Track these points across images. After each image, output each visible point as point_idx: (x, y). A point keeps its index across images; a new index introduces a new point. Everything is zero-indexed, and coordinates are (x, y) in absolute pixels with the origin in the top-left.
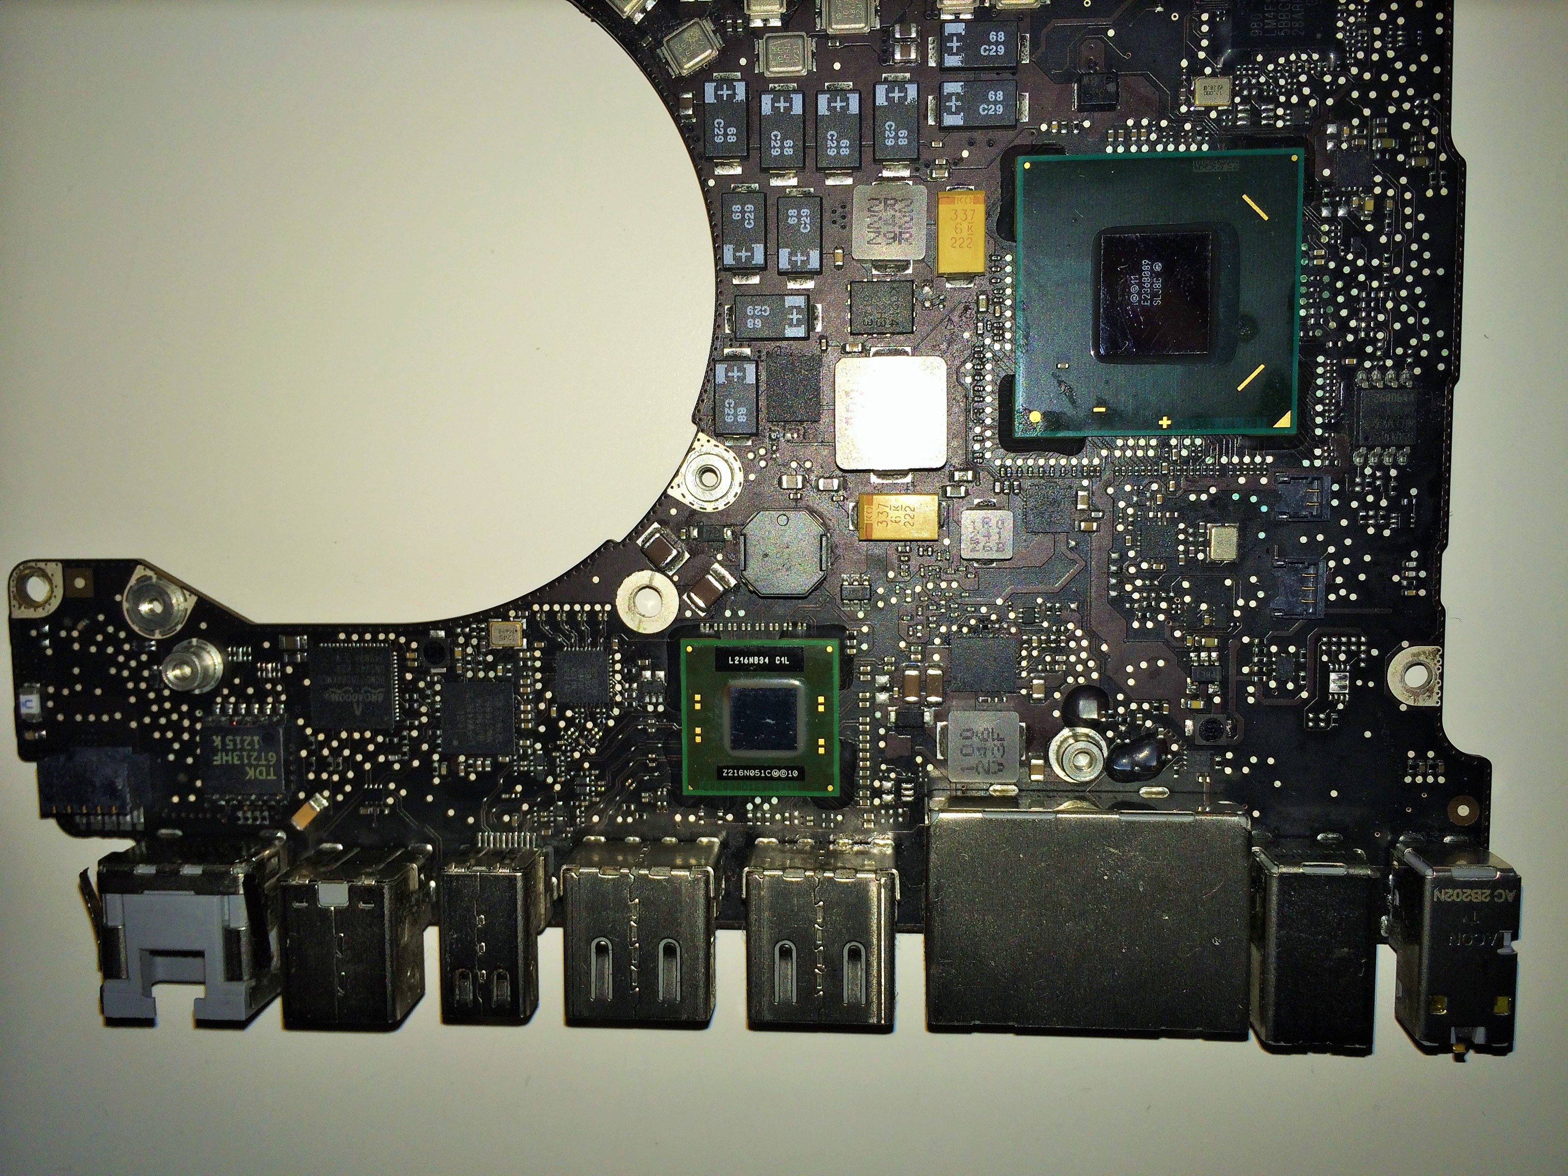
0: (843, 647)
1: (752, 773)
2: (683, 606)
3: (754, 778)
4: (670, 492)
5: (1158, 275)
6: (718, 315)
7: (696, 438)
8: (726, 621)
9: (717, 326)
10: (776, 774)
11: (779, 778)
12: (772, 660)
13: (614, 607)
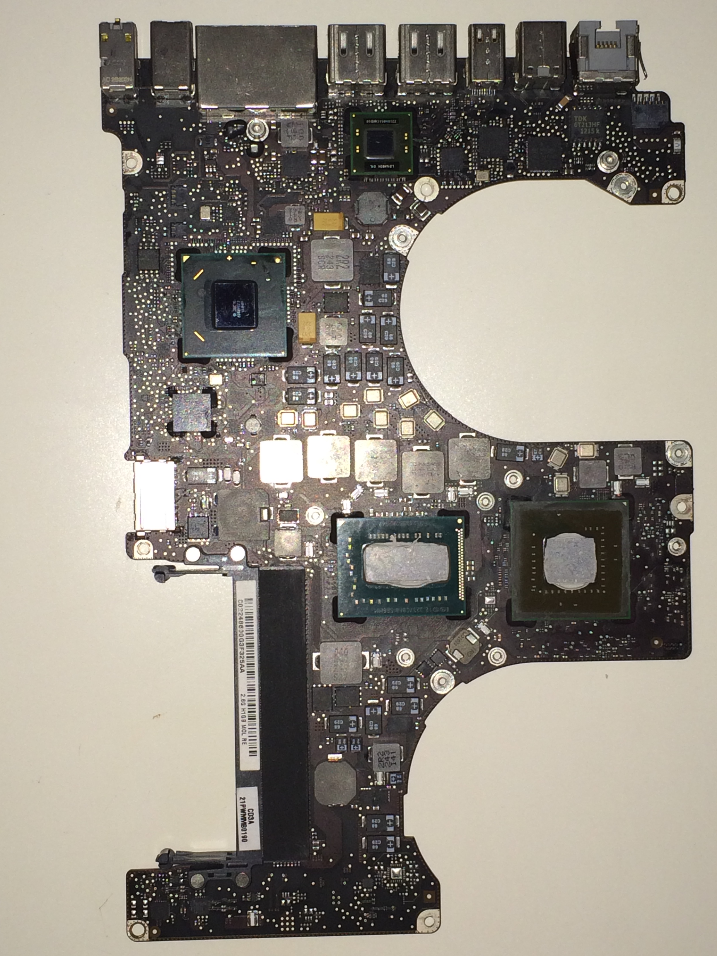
0: (350, 172)
1: (385, 121)
2: (412, 188)
3: (384, 119)
4: (417, 233)
5: (234, 312)
6: (399, 301)
7: (408, 254)
8: (395, 182)
9: (399, 297)
10: (375, 121)
11: (374, 119)
12: (377, 166)
13: (440, 187)
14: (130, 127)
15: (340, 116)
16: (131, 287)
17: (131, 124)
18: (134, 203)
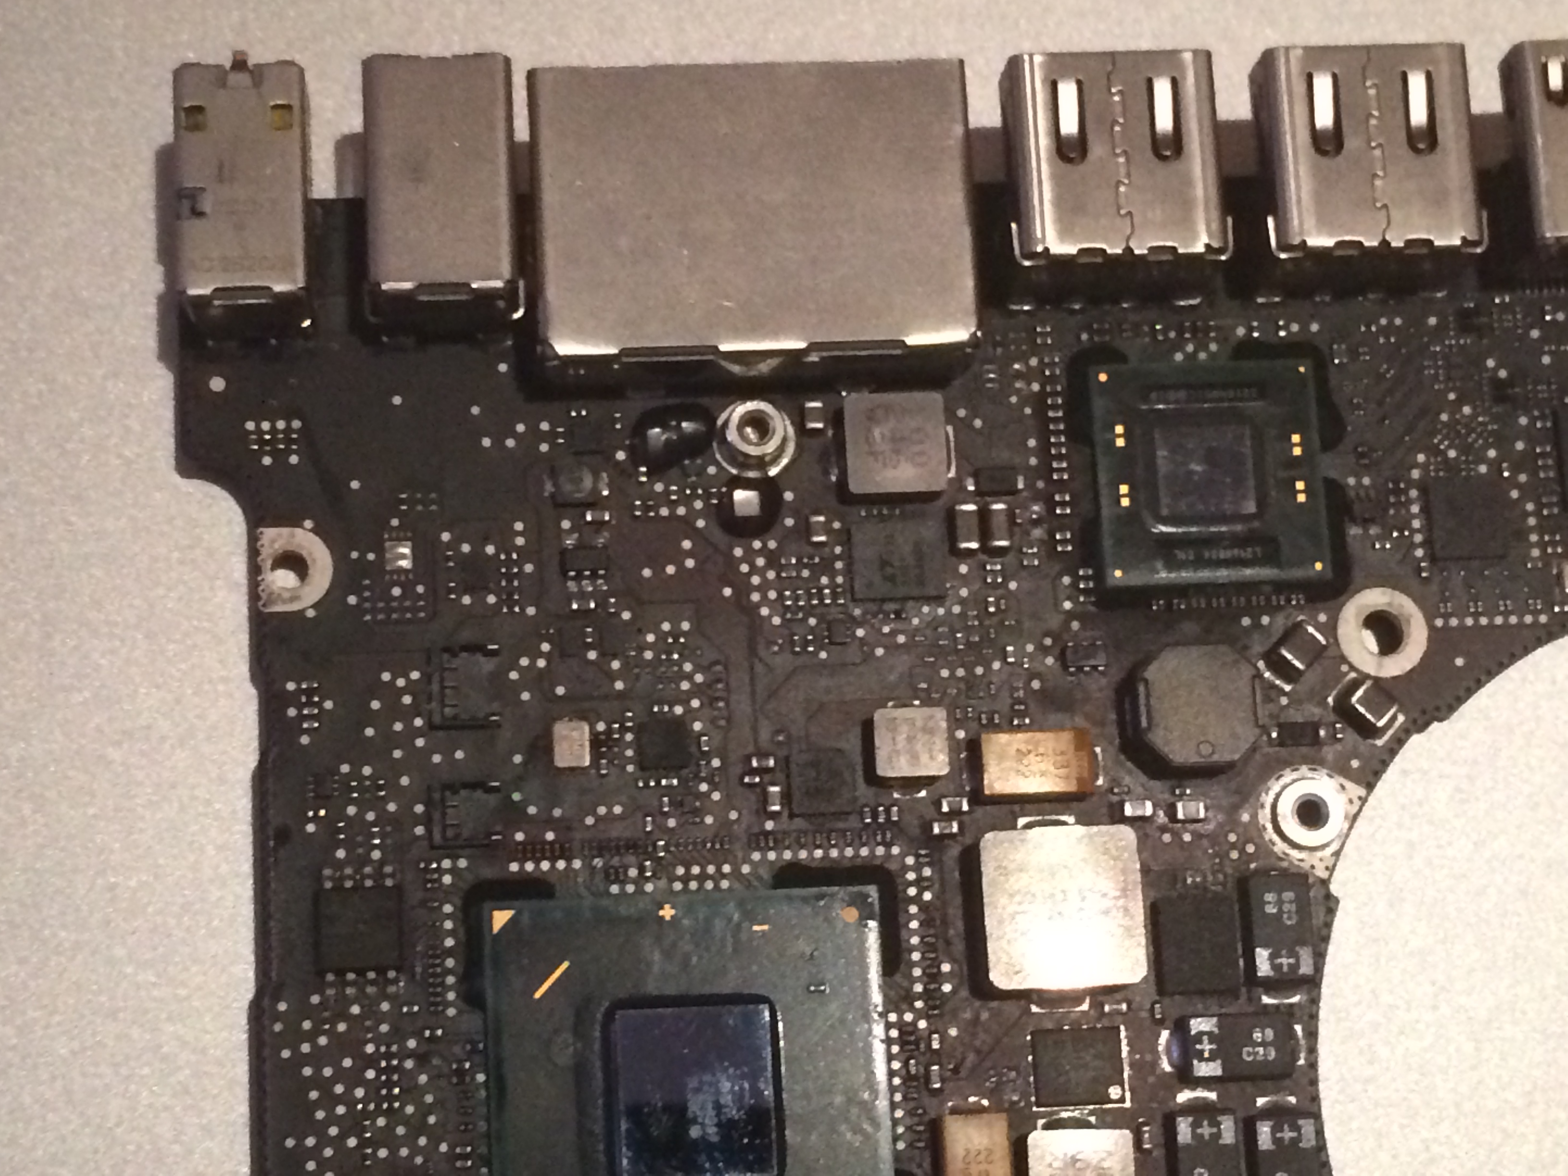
14: (289, 441)
15: (1052, 379)
16: (295, 1037)
17: (288, 430)
18: (302, 718)
